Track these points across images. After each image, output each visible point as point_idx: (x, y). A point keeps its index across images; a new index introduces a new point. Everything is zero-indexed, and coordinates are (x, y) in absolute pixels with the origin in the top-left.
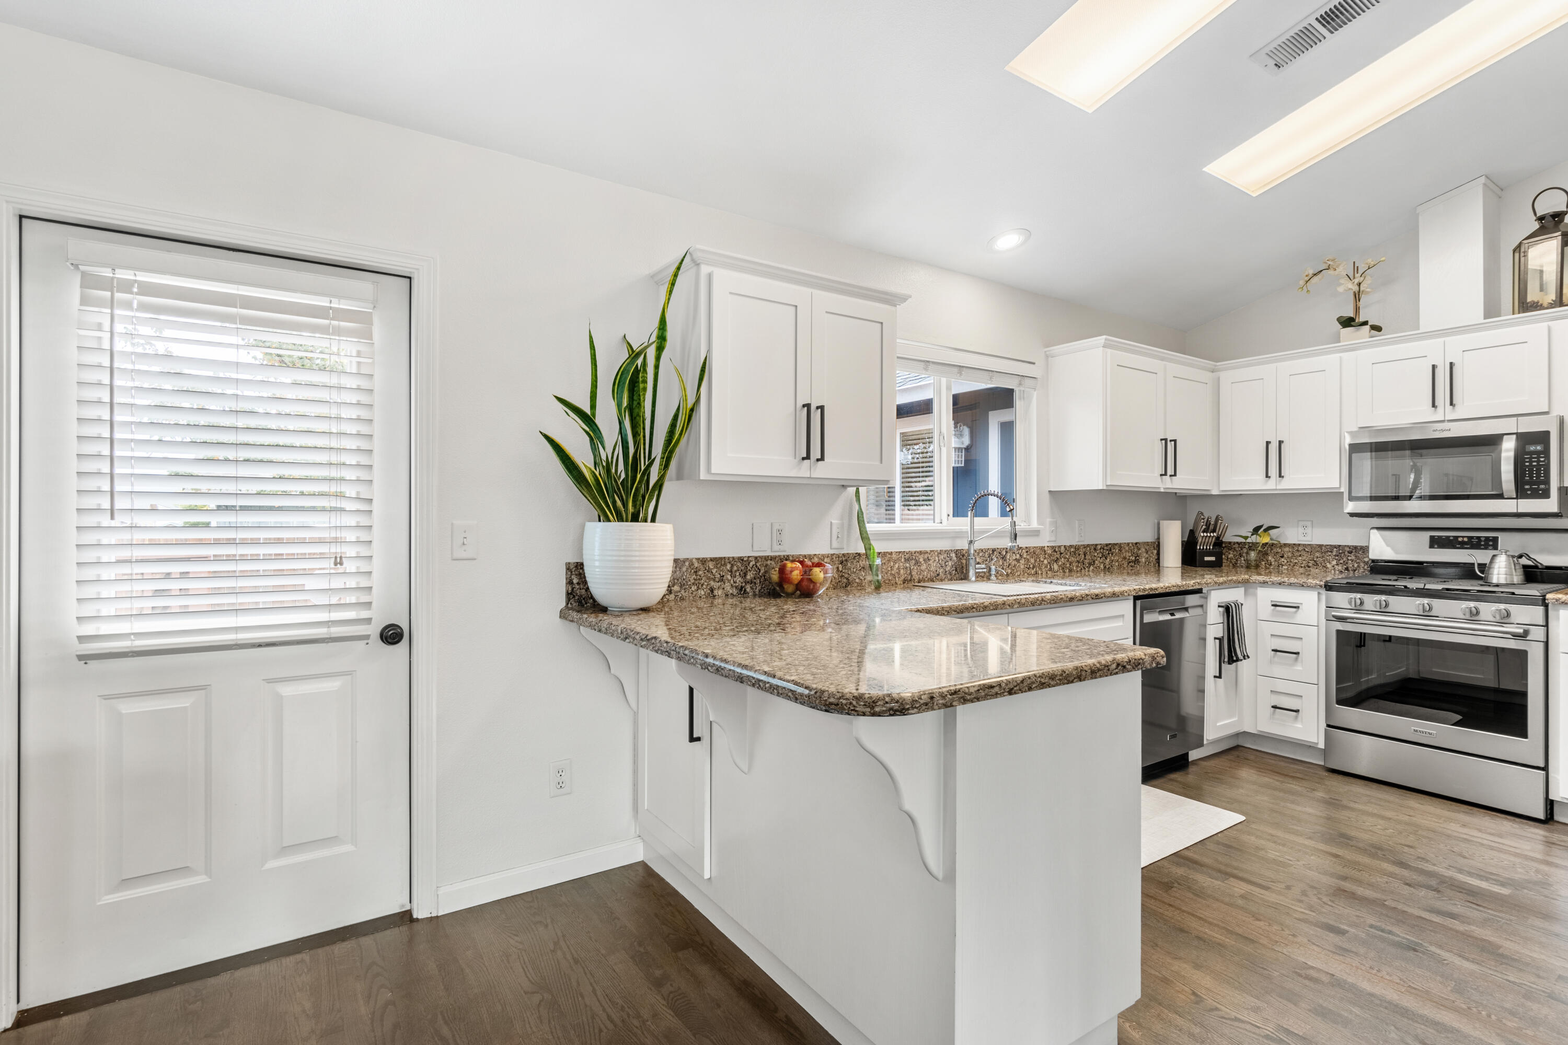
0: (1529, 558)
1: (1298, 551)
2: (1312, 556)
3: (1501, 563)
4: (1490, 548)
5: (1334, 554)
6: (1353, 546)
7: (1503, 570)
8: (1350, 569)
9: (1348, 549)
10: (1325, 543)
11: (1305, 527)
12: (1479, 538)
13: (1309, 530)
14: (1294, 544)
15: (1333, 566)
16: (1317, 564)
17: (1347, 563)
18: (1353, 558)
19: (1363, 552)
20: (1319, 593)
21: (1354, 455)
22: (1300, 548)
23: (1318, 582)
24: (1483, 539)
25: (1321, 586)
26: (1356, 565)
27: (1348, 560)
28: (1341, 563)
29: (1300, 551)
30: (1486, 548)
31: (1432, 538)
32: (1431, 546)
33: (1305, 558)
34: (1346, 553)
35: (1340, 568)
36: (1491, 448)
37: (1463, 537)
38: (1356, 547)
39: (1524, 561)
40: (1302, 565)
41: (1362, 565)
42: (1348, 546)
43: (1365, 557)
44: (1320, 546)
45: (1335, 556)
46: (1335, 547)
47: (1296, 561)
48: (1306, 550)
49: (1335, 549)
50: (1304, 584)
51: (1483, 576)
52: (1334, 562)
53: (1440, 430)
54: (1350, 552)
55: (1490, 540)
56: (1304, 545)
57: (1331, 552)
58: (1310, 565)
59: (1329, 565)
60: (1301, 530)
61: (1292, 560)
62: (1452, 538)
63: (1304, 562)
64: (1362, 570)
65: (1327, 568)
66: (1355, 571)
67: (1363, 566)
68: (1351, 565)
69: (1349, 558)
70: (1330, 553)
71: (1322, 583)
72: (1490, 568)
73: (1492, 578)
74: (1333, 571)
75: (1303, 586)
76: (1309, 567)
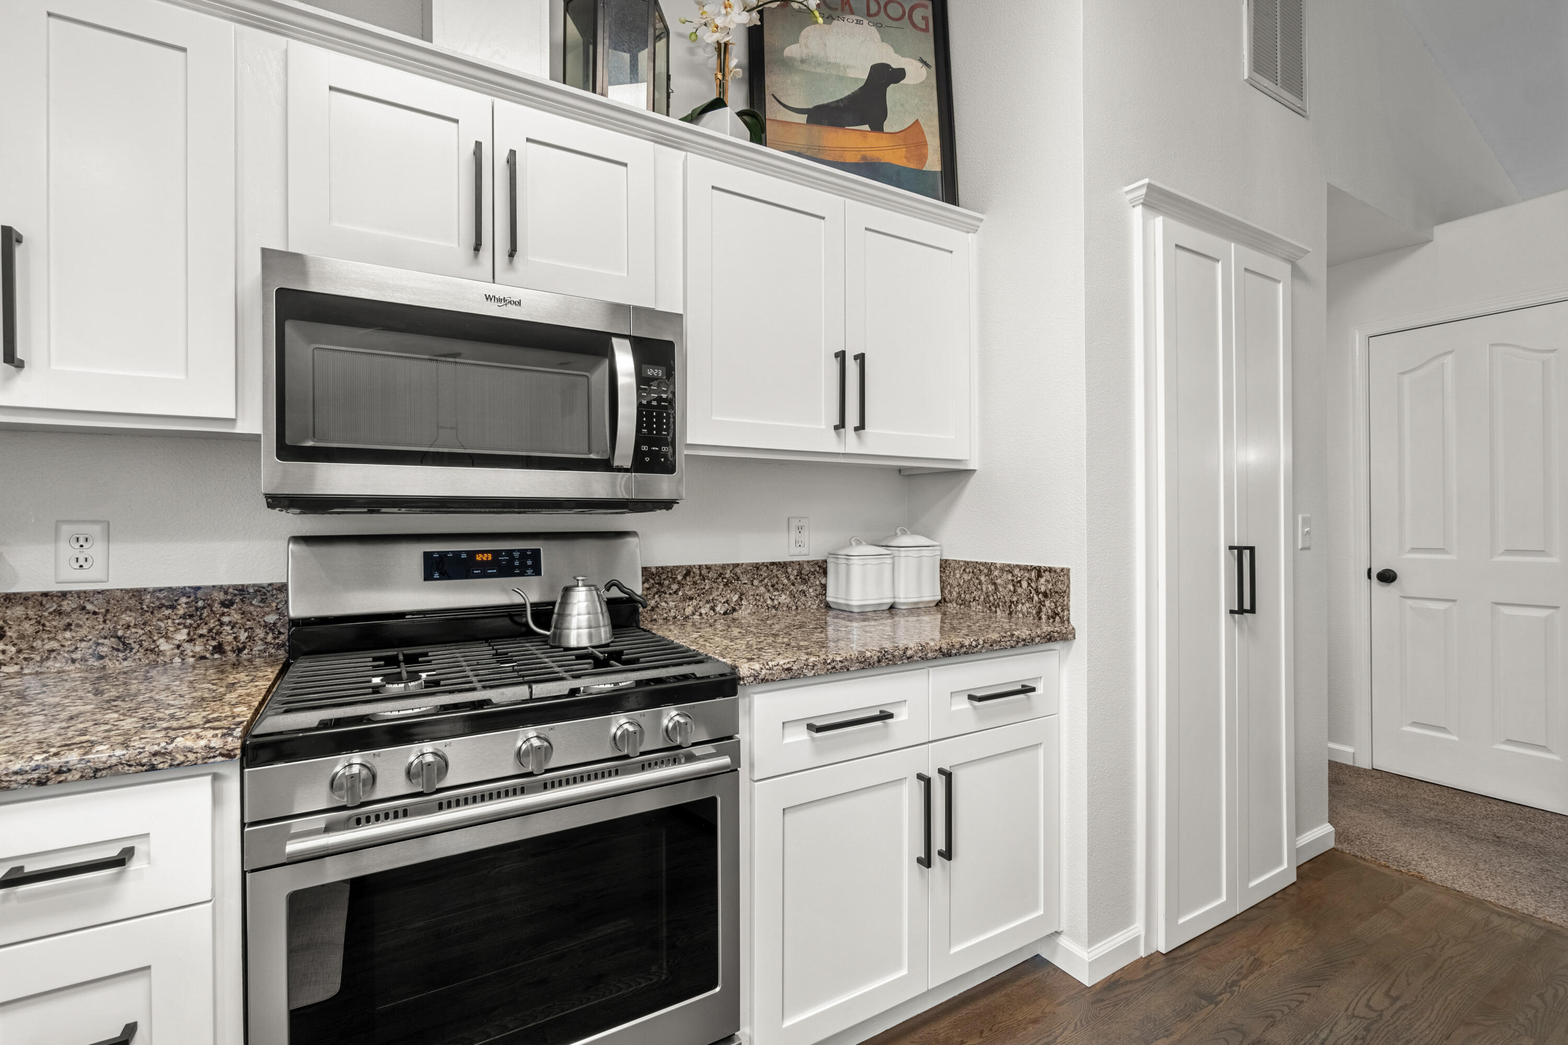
0: (620, 587)
1: (59, 613)
2: (110, 625)
4: (530, 571)
5: (181, 612)
6: (235, 587)
8: (228, 648)
9: (222, 596)
10: (151, 584)
11: (81, 541)
12: (509, 552)
13: (95, 550)
14: (45, 594)
15: (178, 647)
16: (127, 647)
17: (219, 633)
18: (236, 617)
19: (263, 601)
20: (216, 777)
21: (289, 327)
22: (66, 606)
23: (216, 743)
24: (516, 555)
25: (229, 755)
26: (243, 636)
27: (222, 624)
28: (201, 636)
29: (68, 615)
30: (522, 574)
31: (427, 556)
32: (428, 577)
33: (83, 632)
34: (216, 607)
35: (198, 648)
36: (591, 359)
37: (483, 552)
38: (242, 590)
39: (615, 593)
40: (77, 655)
41: (260, 632)
42: (221, 587)
43: (268, 614)
44: (137, 594)
45: (184, 617)
46: (183, 592)
47: (54, 645)
48: (89, 607)
49: (184, 600)
50: (156, 761)
51: (548, 633)
52: (182, 635)
53: (499, 300)
54: (227, 604)
55: (529, 557)
56: (79, 594)
57: (173, 607)
58: (104, 650)
59: (164, 645)
60: (68, 551)
61: (38, 644)
62: (464, 556)
63: (83, 644)
64: (259, 646)
65: (159, 653)
66: (240, 650)
67: (262, 635)
68: (230, 638)
69: (226, 619)
70: (167, 612)
71: (234, 743)
72: (563, 615)
73: (568, 637)
74: (177, 660)
75: (153, 768)
76: (101, 657)
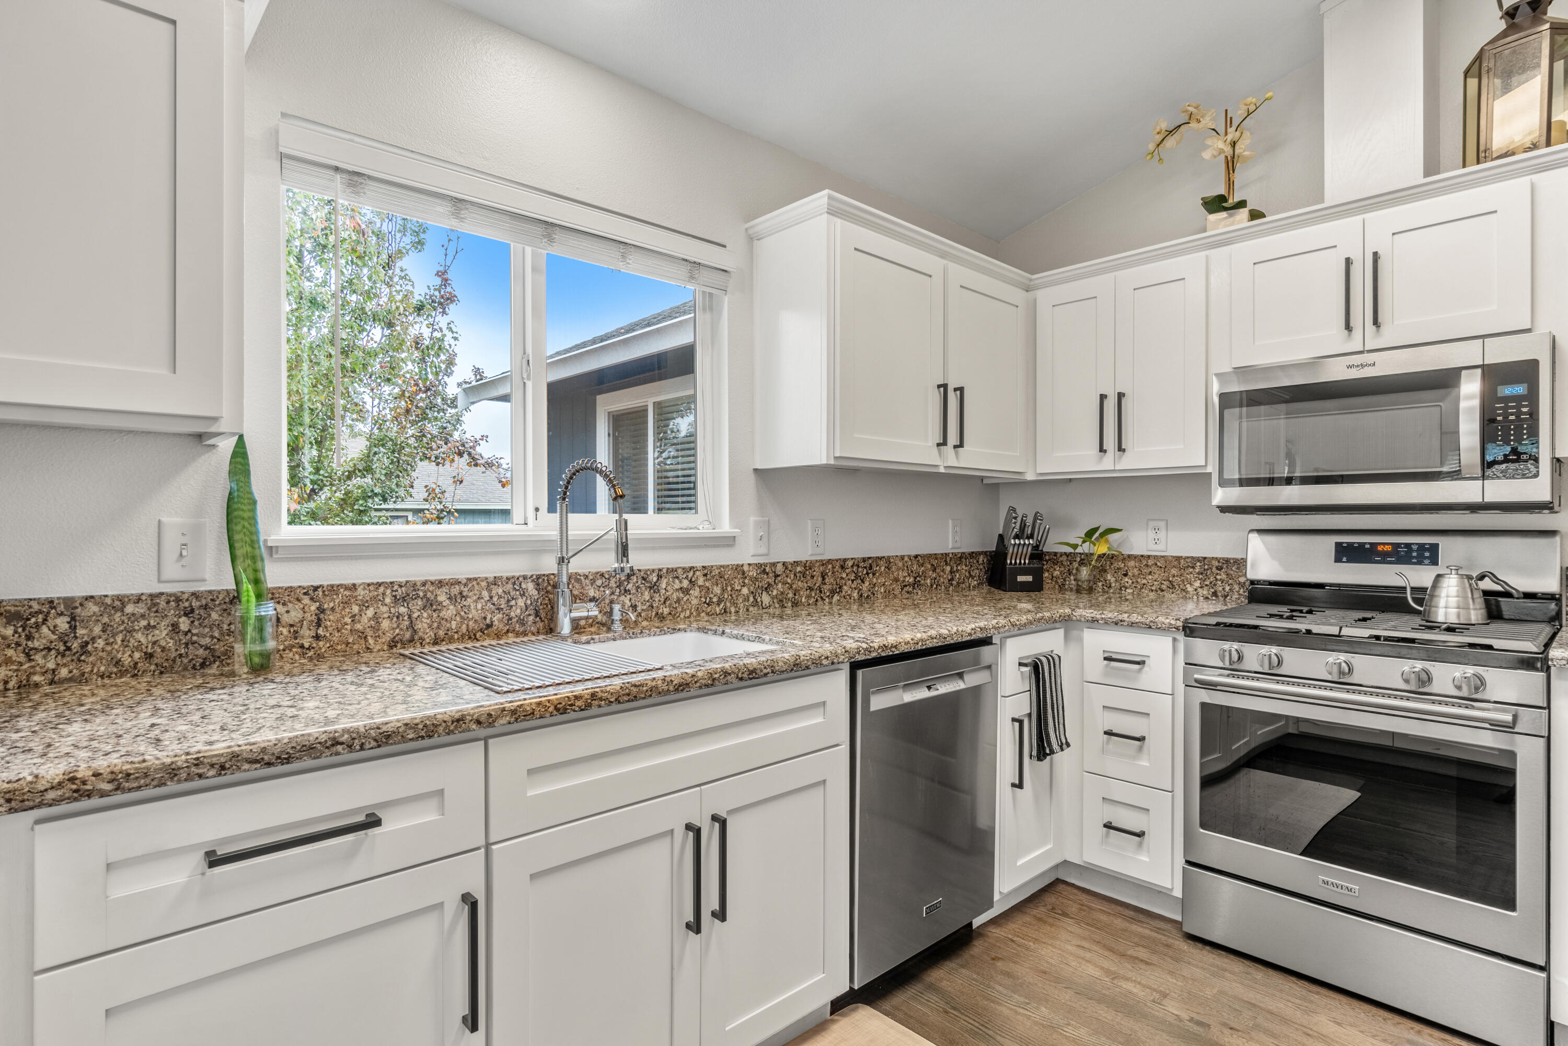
0: (1495, 579)
1: (1147, 566)
2: (1166, 574)
3: (1450, 588)
4: (1427, 561)
5: (1197, 571)
6: (1223, 559)
7: (1453, 601)
8: (1220, 594)
9: (1217, 564)
10: (1184, 554)
11: (1156, 530)
12: (1408, 546)
13: (1162, 535)
14: (1142, 556)
15: (1196, 590)
16: (1173, 587)
17: (1215, 585)
18: (1224, 576)
19: (1238, 568)
20: (1175, 640)
21: (1226, 412)
22: (1150, 562)
23: (1173, 622)
24: (1415, 547)
25: (1177, 629)
26: (1227, 588)
27: (1217, 580)
28: (1206, 585)
29: (1150, 567)
30: (1420, 563)
31: (1338, 545)
32: (1338, 560)
33: (1156, 576)
34: (1214, 569)
35: (1205, 592)
36: (1441, 392)
37: (1384, 544)
38: (1227, 561)
39: (1487, 585)
40: (1153, 588)
41: (1236, 587)
42: (1216, 558)
43: (1240, 576)
44: (1178, 559)
45: (1198, 573)
46: (1199, 559)
47: (1144, 581)
48: (1159, 564)
49: (1198, 564)
50: (1152, 624)
51: (1422, 609)
52: (1197, 584)
53: (1358, 366)
54: (1219, 568)
55: (1427, 550)
56: (1155, 557)
57: (1193, 568)
58: (1164, 587)
59: (1190, 589)
60: (1151, 534)
61: (1139, 580)
62: (1367, 546)
63: (1156, 583)
64: (1236, 596)
65: (1187, 592)
66: (1226, 597)
67: (1237, 589)
68: (1221, 589)
69: (1218, 577)
70: (1191, 570)
71: (1180, 624)
72: (1432, 596)
74: (1195, 597)
75: (1150, 627)
76: (1163, 591)
